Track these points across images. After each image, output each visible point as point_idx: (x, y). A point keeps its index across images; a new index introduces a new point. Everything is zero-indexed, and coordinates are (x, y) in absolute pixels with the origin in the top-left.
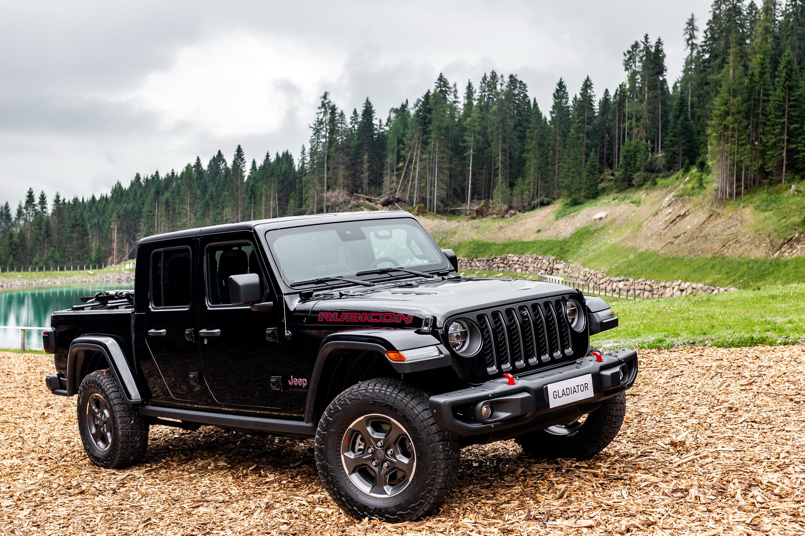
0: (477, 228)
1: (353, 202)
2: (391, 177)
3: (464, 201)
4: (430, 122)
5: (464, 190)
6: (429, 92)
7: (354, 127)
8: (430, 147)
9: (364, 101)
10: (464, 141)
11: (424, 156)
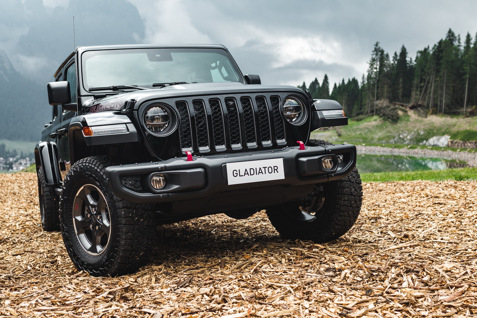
0: (470, 122)
1: (392, 107)
2: (416, 92)
3: (462, 106)
4: (441, 58)
5: (462, 99)
6: (442, 40)
7: (394, 62)
8: (441, 74)
9: (401, 47)
10: (463, 69)
11: (437, 79)
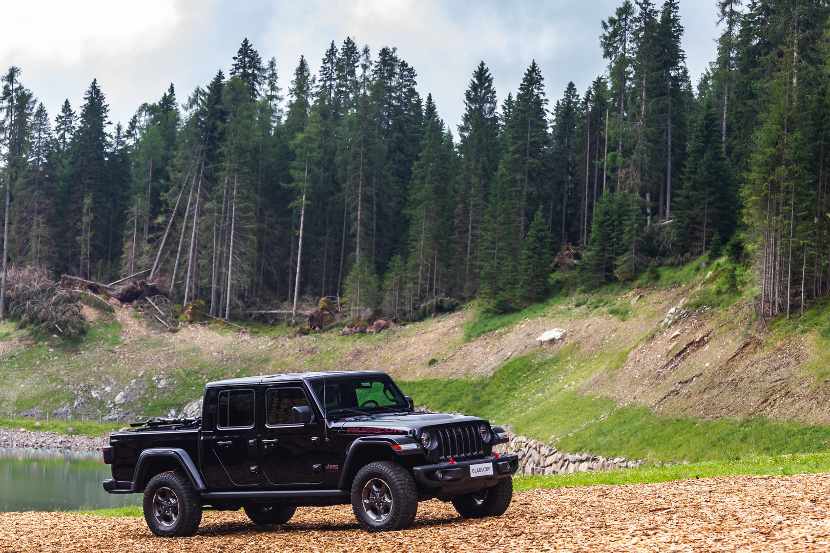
0: (312, 351)
1: (62, 292)
2: (138, 245)
3: (285, 297)
4: (222, 137)
5: (286, 275)
6: (220, 76)
7: (63, 136)
8: (221, 188)
10: (290, 179)
11: (208, 205)
